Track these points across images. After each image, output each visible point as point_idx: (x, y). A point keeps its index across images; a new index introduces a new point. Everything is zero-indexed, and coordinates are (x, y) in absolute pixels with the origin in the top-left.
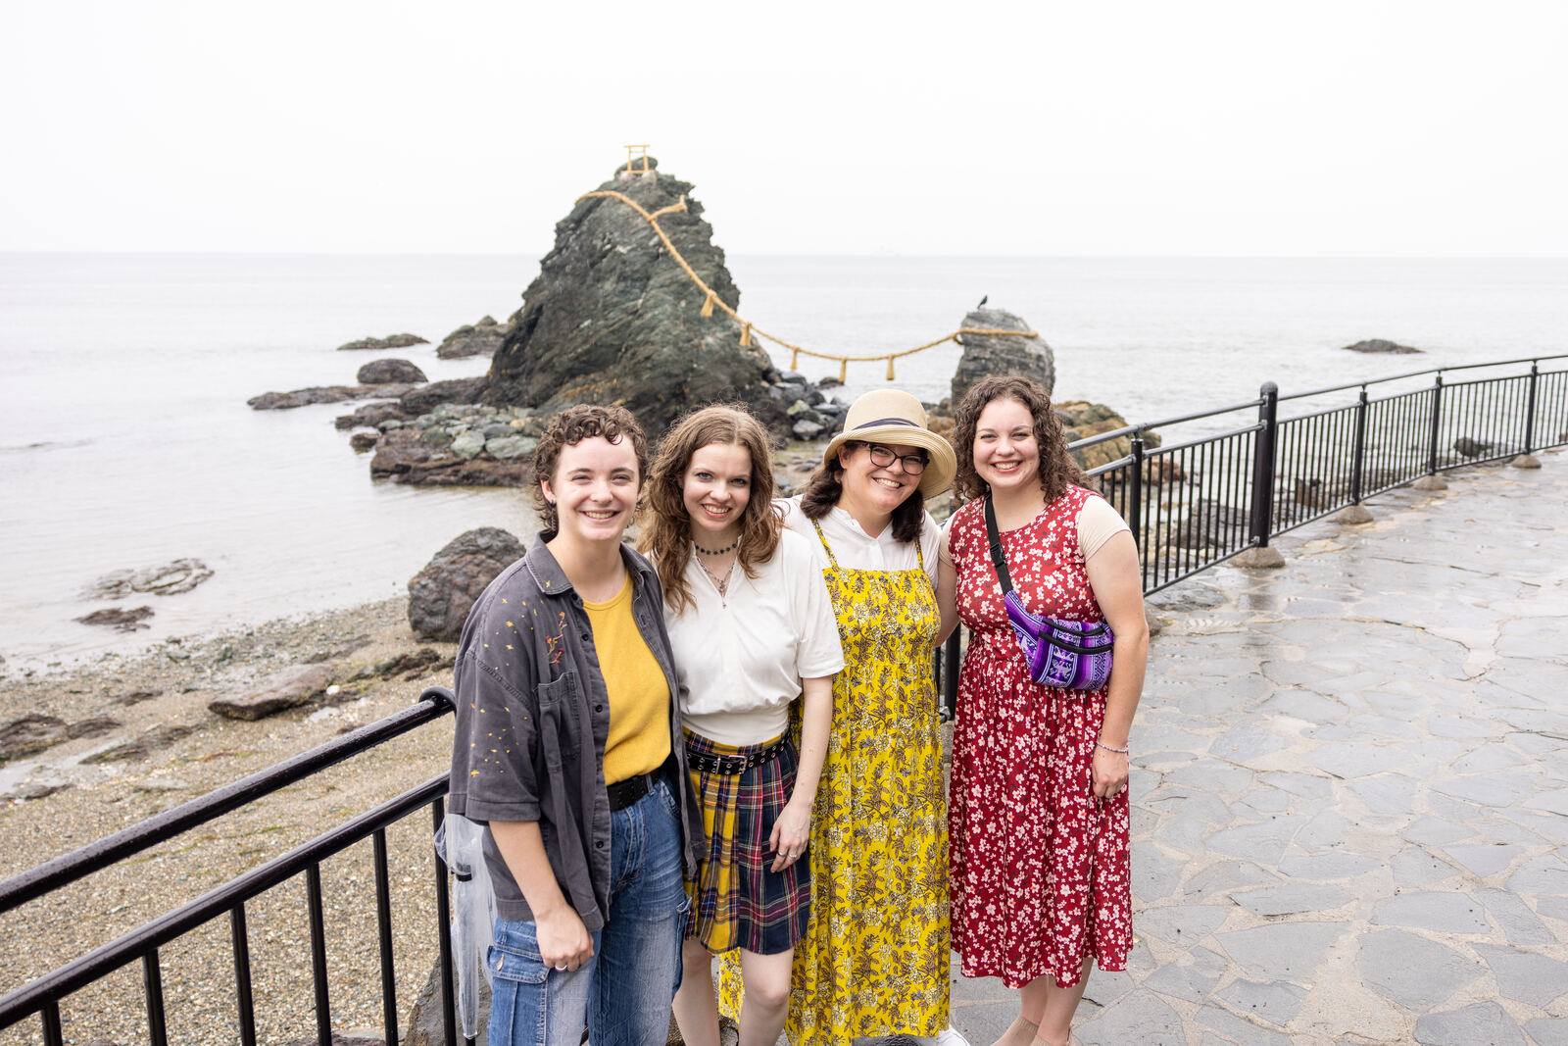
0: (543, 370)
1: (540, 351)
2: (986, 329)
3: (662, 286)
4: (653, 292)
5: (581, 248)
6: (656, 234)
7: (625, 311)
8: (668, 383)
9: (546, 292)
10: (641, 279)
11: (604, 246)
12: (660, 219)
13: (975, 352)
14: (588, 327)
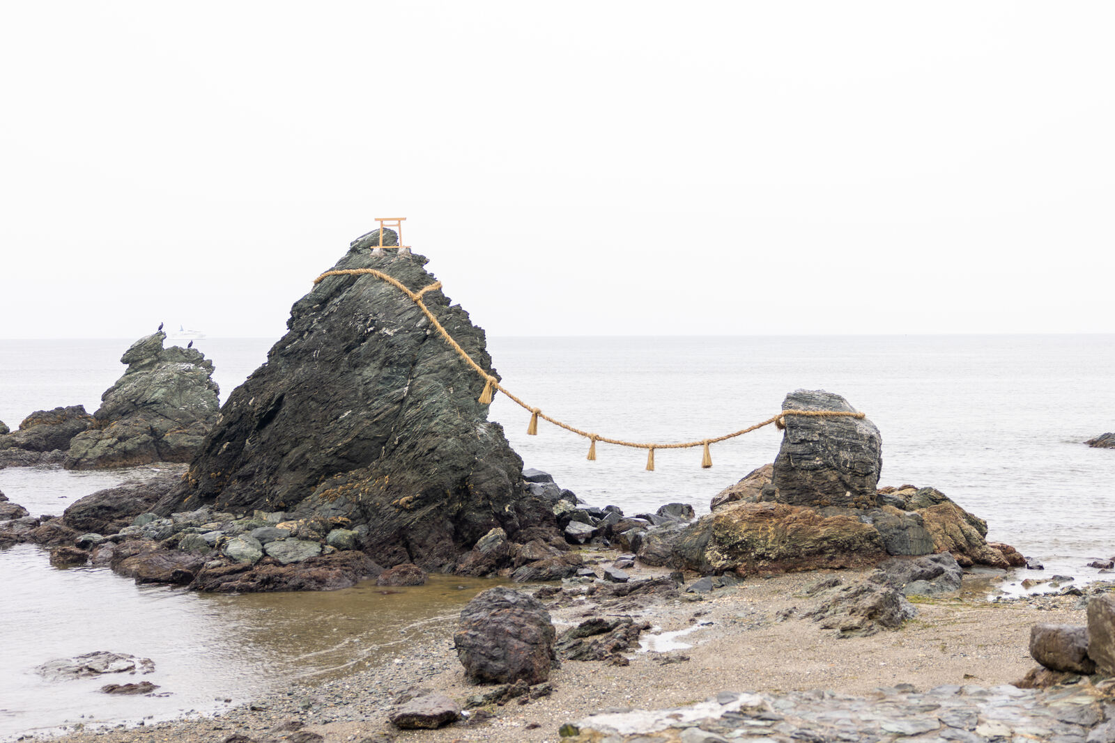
0: (292, 468)
1: (287, 447)
2: (812, 410)
3: (431, 372)
4: (422, 378)
5: (329, 331)
6: (424, 314)
7: (391, 400)
8: (454, 477)
9: (285, 381)
10: (405, 365)
11: (366, 328)
12: (425, 296)
13: (802, 435)
14: (349, 418)
